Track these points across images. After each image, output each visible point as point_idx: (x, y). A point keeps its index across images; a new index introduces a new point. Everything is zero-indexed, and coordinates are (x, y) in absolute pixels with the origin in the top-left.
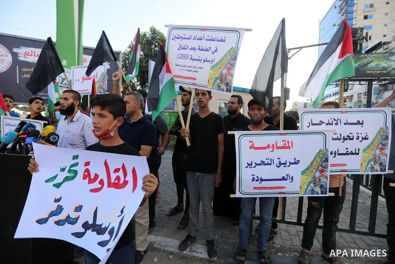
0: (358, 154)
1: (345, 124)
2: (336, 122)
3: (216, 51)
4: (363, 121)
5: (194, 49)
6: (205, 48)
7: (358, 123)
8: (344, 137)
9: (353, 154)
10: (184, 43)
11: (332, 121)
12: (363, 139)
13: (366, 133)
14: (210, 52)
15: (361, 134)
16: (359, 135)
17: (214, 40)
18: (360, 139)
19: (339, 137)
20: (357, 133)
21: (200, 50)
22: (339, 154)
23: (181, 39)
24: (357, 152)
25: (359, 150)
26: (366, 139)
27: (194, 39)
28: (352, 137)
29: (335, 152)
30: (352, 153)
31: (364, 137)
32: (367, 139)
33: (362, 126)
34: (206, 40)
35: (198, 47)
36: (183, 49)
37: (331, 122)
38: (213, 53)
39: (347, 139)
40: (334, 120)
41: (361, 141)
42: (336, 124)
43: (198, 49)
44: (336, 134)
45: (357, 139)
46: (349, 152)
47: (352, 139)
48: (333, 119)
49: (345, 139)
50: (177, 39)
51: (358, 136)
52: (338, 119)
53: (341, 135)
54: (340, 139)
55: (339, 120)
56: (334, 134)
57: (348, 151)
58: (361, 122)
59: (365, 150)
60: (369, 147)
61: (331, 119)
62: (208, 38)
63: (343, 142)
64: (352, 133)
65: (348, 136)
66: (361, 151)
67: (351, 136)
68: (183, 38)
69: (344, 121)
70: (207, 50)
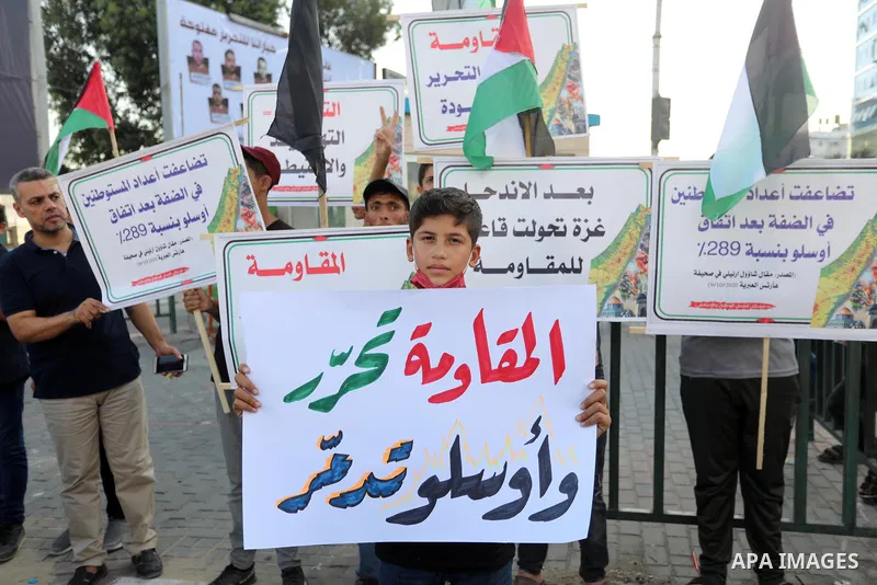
0: (578, 271)
1: (547, 196)
2: (524, 191)
3: (199, 192)
4: (592, 189)
5: (148, 207)
6: (171, 196)
7: (581, 194)
8: (542, 228)
9: (568, 271)
10: (118, 202)
11: (516, 190)
12: (591, 234)
13: (599, 220)
14: (188, 200)
15: (586, 221)
16: (582, 224)
17: (184, 171)
18: (584, 234)
19: (531, 229)
20: (575, 220)
21: (165, 203)
22: (530, 271)
23: (106, 197)
24: (577, 266)
25: (581, 260)
26: (598, 233)
27: (136, 186)
28: (562, 229)
29: (521, 265)
30: (564, 270)
31: (592, 229)
32: (602, 234)
33: (590, 203)
34: (166, 177)
35: (156, 201)
36: (122, 217)
37: (512, 192)
38: (196, 198)
39: (549, 234)
40: (522, 185)
41: (585, 240)
42: (526, 196)
43: (159, 203)
44: (524, 220)
45: (576, 234)
46: (557, 266)
47: (563, 234)
48: (517, 185)
49: (543, 234)
50: (95, 202)
51: (578, 227)
52: (530, 184)
53: (534, 223)
54: (532, 234)
55: (532, 187)
56: (519, 220)
57: (552, 264)
58: (588, 191)
59: (596, 262)
60: (606, 254)
61: (513, 183)
62: (167, 172)
63: (540, 240)
64: (562, 220)
65: (551, 226)
66: (586, 266)
67: (560, 226)
68: (109, 195)
69: (543, 189)
70: (179, 198)
